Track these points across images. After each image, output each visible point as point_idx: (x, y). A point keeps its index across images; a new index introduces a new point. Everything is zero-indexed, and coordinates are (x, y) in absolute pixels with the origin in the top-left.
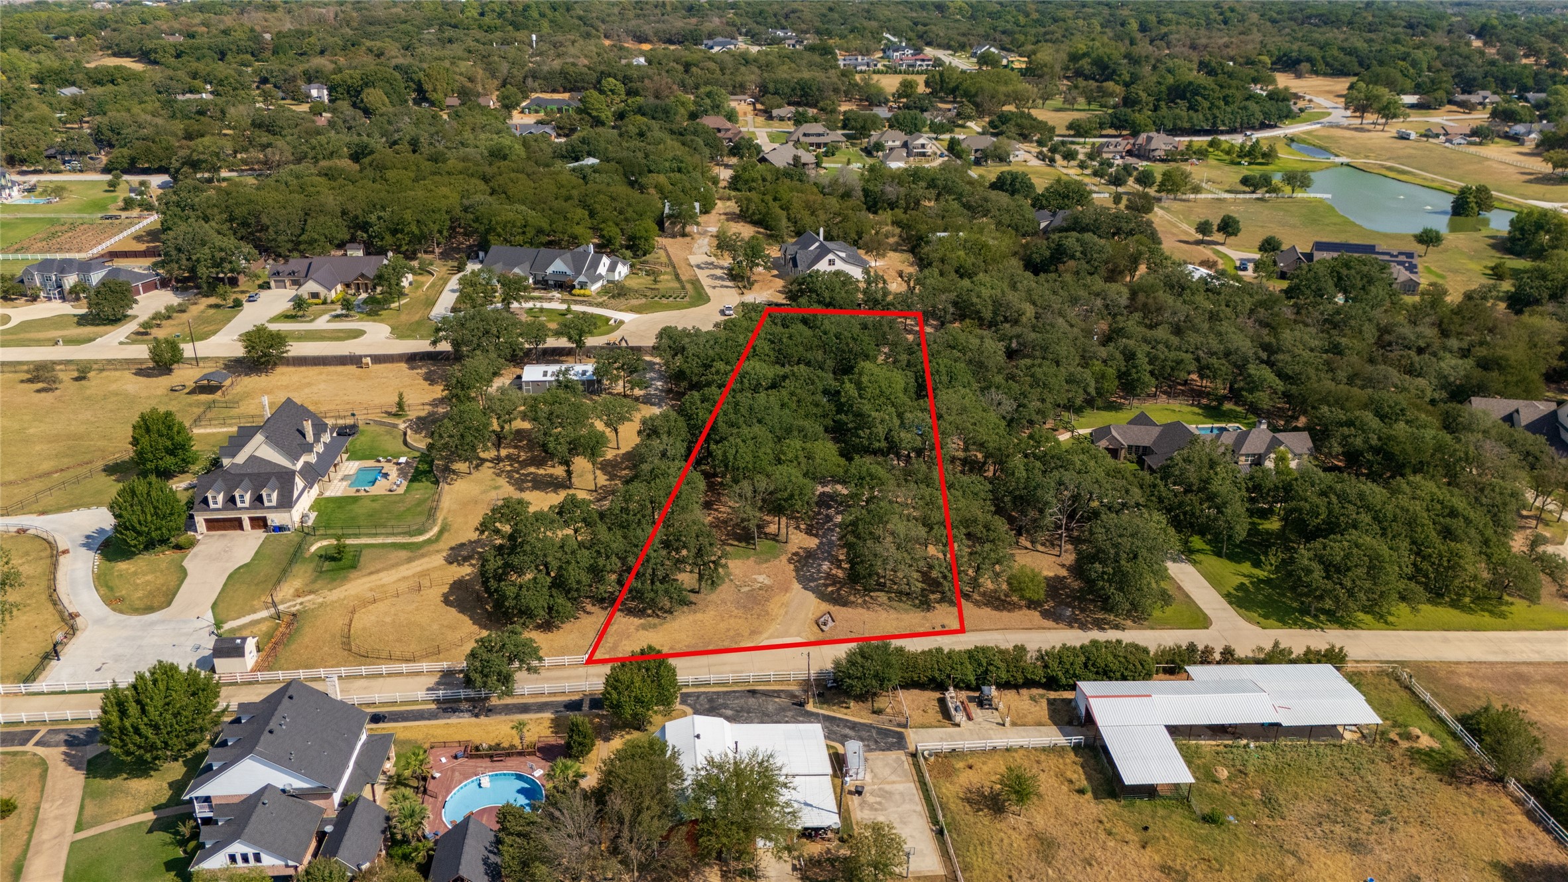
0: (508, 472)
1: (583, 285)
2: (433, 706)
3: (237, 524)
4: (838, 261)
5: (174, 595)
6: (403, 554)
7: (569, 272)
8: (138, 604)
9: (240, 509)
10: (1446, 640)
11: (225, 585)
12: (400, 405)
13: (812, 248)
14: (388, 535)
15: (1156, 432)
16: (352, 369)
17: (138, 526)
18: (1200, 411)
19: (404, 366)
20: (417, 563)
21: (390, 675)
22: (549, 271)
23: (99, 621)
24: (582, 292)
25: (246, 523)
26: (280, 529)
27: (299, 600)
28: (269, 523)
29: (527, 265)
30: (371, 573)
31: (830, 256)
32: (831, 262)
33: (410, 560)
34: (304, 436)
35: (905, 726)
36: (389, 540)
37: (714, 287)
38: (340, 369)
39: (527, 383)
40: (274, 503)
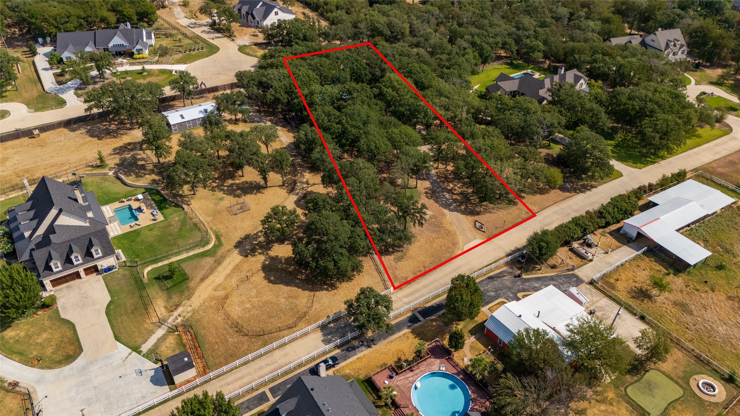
0: (217, 186)
1: (140, 51)
2: (338, 351)
3: (77, 275)
4: (280, 12)
5: (78, 340)
6: (209, 261)
7: (125, 44)
8: (56, 357)
9: (77, 266)
10: (696, 154)
11: (110, 321)
12: (101, 159)
13: (258, 7)
14: (188, 250)
15: (517, 82)
16: (25, 140)
17: (16, 304)
18: (508, 67)
19: (65, 131)
20: (225, 263)
21: (290, 342)
22: (111, 45)
23: (40, 381)
24: (141, 56)
25: (82, 274)
26: (109, 269)
27: (176, 314)
28: (99, 268)
29: (91, 43)
30: (203, 280)
31: (275, 10)
32: (276, 13)
33: (219, 263)
34: (76, 200)
35: (573, 269)
36: (192, 253)
37: (213, 39)
38: (17, 142)
39: (174, 125)
40: (101, 255)
